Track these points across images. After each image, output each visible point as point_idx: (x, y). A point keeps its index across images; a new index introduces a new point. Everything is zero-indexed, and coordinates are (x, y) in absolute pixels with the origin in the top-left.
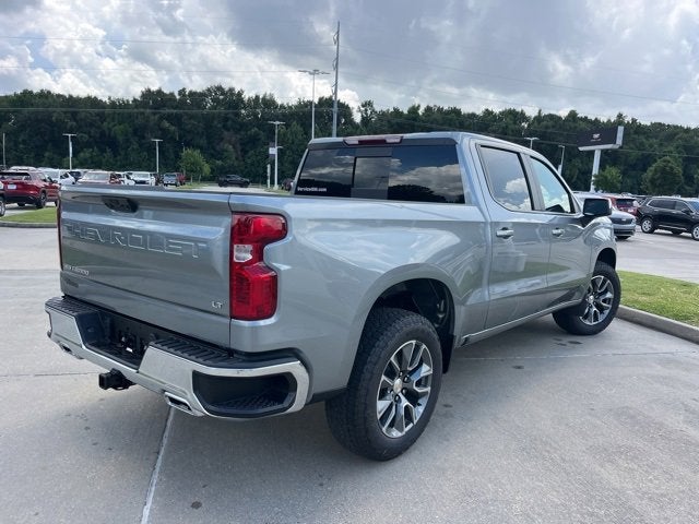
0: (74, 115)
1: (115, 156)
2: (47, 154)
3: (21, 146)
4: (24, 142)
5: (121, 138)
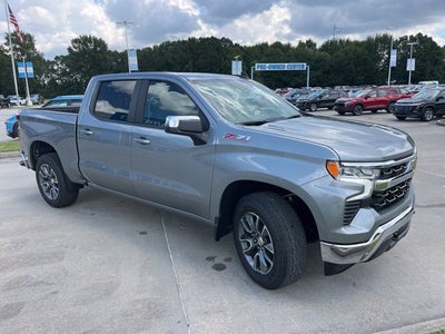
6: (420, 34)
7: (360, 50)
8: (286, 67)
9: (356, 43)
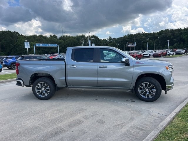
0: (173, 34)
1: (184, 44)
2: (165, 46)
3: (159, 44)
4: (160, 43)
5: (186, 39)
6: (94, 35)
7: (75, 40)
8: (49, 45)
9: (72, 37)
